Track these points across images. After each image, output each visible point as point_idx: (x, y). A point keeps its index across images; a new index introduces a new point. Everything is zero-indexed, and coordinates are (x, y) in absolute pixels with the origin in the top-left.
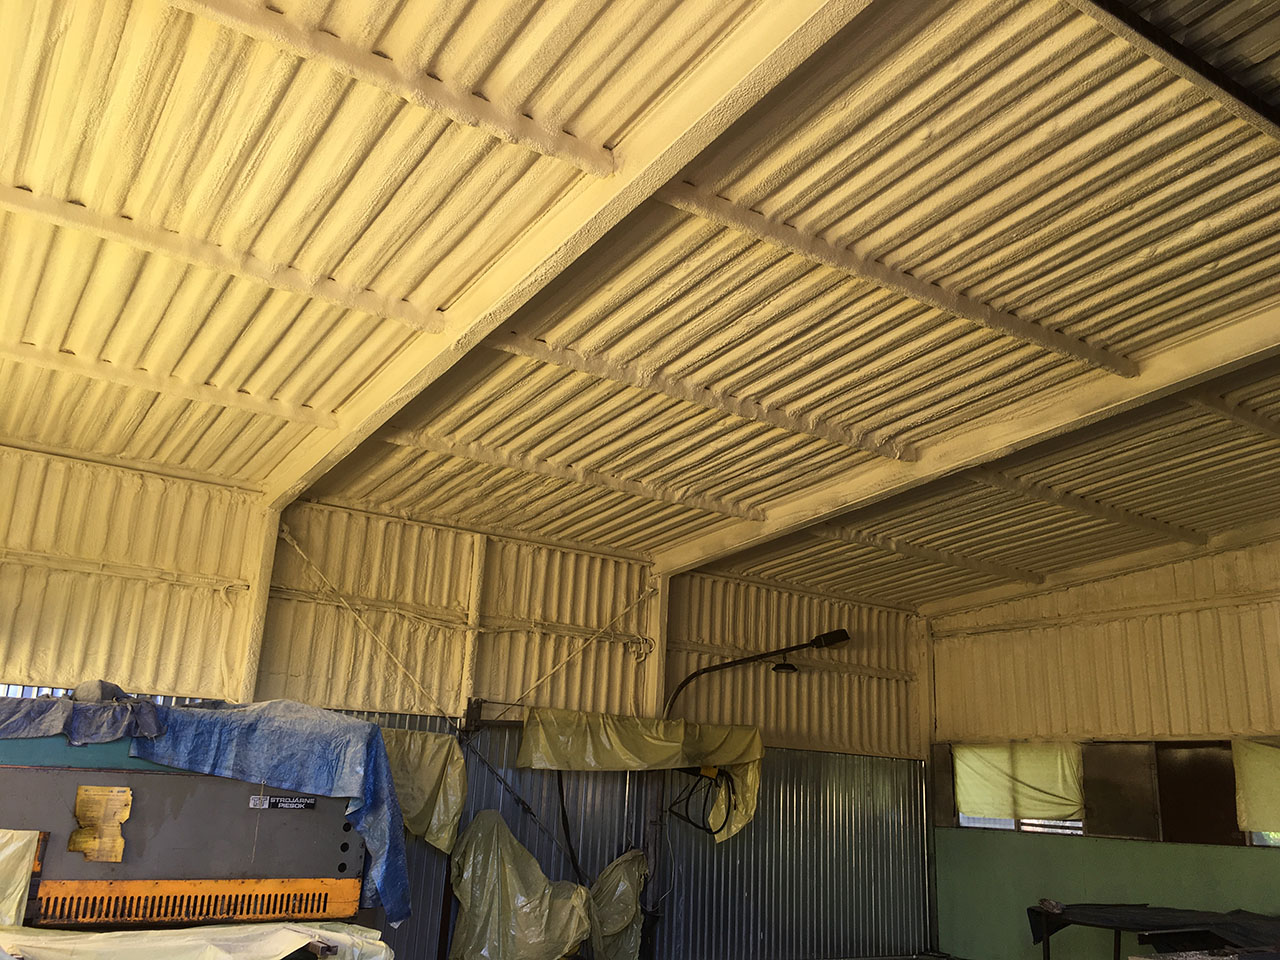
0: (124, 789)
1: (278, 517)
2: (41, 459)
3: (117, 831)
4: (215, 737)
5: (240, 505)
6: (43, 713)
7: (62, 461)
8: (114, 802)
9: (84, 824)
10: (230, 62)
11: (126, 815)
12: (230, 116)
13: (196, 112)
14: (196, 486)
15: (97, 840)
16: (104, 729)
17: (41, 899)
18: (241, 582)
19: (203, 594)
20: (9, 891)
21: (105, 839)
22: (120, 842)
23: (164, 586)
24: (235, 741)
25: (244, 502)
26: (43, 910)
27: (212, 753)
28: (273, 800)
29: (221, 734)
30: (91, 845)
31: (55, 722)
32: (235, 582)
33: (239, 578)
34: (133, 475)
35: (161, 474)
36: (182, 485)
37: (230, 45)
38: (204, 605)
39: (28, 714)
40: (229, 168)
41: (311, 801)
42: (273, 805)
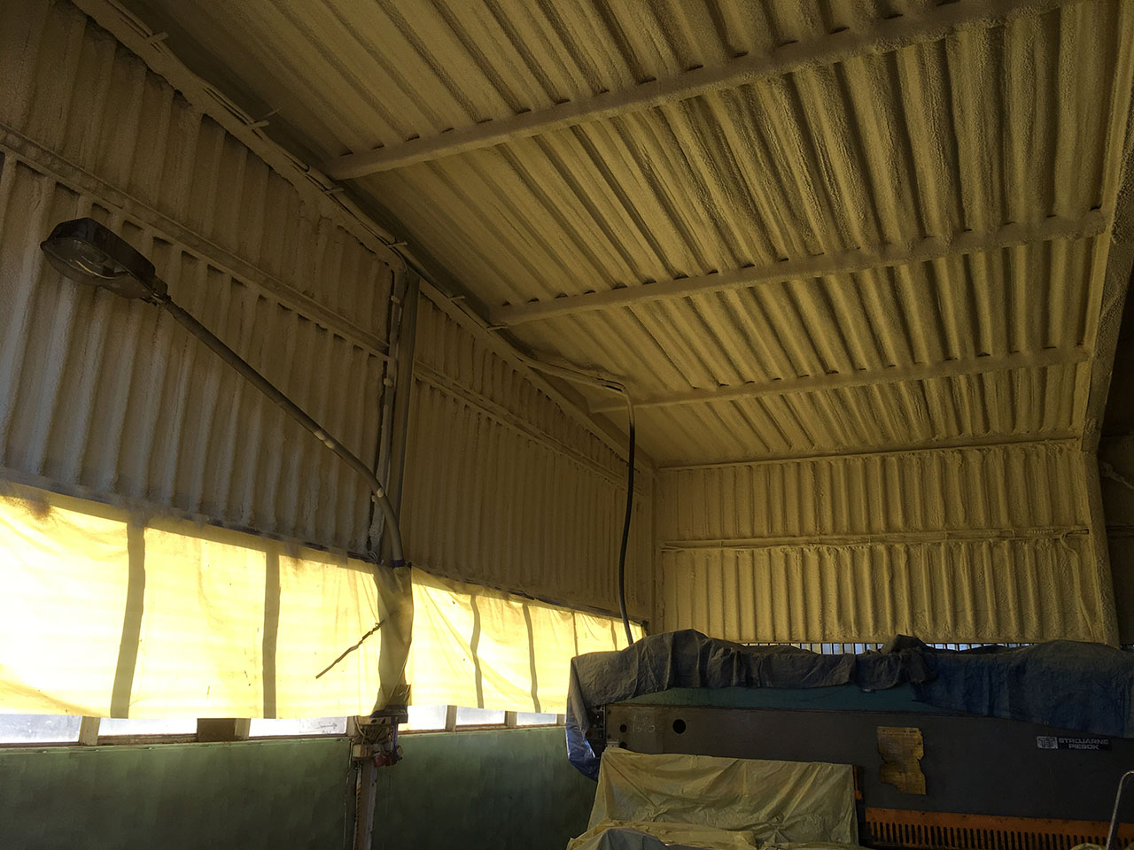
0: (914, 729)
1: (1094, 458)
2: (876, 459)
3: (917, 766)
4: (986, 679)
5: (1058, 455)
6: (834, 666)
7: (893, 456)
8: (908, 741)
9: (888, 761)
10: (746, 113)
11: (920, 752)
12: (782, 149)
13: (758, 161)
14: (1010, 447)
15: (903, 775)
16: (883, 677)
17: (869, 823)
18: (1078, 528)
19: (1044, 545)
20: (842, 814)
21: (909, 774)
22: (921, 776)
23: (1006, 542)
24: (1006, 684)
25: (1061, 450)
26: (873, 834)
27: (987, 695)
28: (1062, 741)
29: (990, 677)
30: (898, 778)
31: (843, 674)
32: (1072, 529)
33: (1076, 523)
34: (953, 452)
35: (975, 446)
36: (997, 450)
37: (735, 101)
38: (1049, 554)
39: (823, 667)
40: (812, 188)
41: (1105, 742)
42: (1063, 746)
